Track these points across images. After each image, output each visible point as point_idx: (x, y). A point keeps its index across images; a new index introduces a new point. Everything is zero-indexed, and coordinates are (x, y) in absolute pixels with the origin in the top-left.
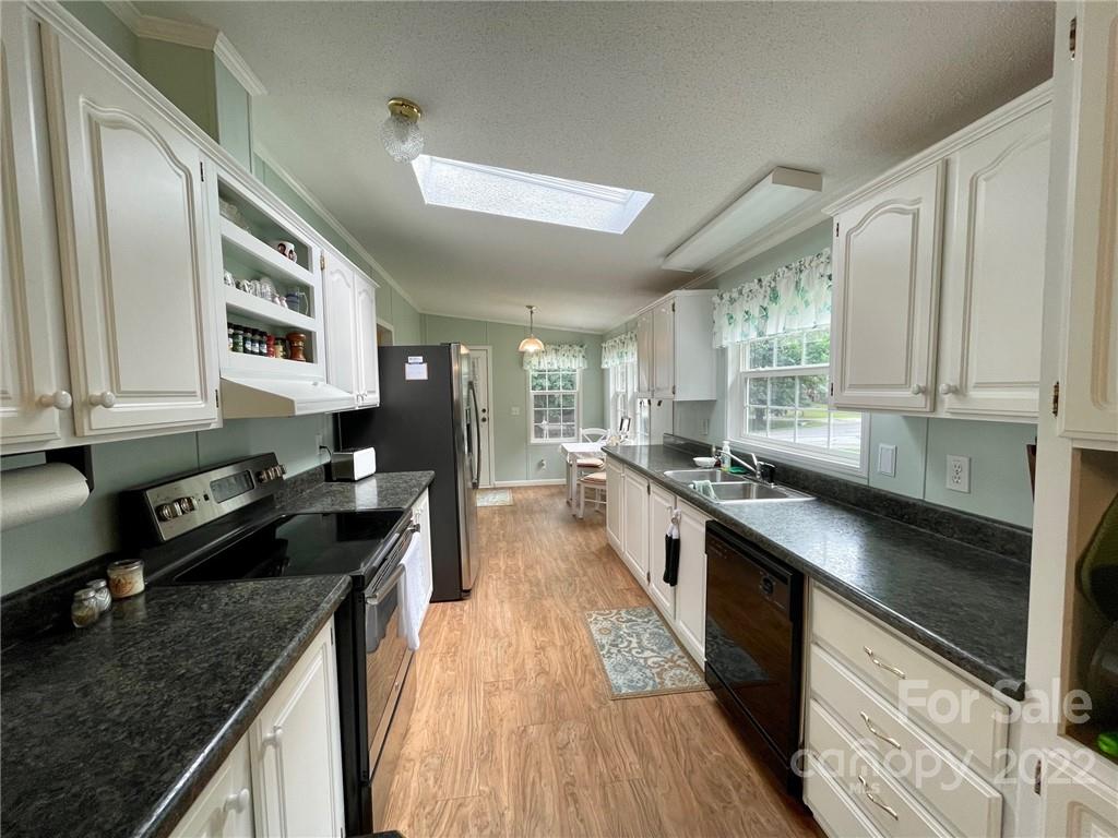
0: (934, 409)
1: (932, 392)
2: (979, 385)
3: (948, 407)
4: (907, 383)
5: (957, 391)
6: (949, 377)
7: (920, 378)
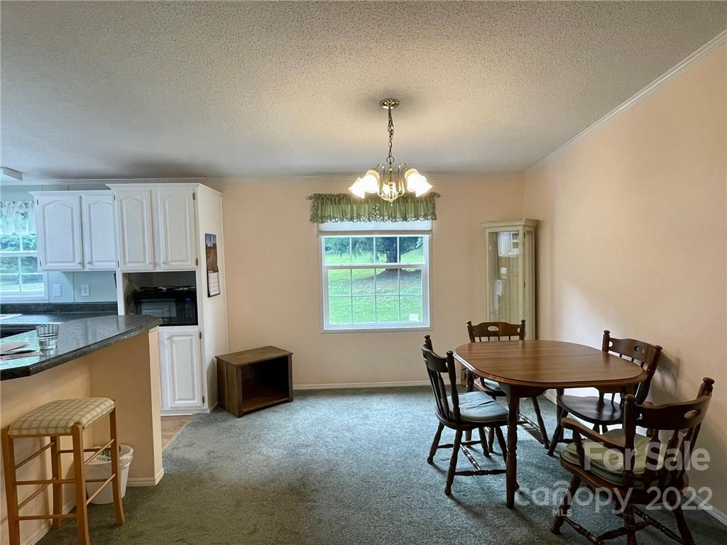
0: (83, 268)
1: (82, 263)
2: (96, 261)
3: (88, 268)
4: (74, 261)
5: (90, 263)
6: (87, 259)
7: (78, 259)
